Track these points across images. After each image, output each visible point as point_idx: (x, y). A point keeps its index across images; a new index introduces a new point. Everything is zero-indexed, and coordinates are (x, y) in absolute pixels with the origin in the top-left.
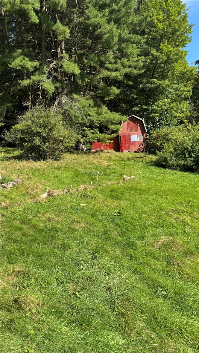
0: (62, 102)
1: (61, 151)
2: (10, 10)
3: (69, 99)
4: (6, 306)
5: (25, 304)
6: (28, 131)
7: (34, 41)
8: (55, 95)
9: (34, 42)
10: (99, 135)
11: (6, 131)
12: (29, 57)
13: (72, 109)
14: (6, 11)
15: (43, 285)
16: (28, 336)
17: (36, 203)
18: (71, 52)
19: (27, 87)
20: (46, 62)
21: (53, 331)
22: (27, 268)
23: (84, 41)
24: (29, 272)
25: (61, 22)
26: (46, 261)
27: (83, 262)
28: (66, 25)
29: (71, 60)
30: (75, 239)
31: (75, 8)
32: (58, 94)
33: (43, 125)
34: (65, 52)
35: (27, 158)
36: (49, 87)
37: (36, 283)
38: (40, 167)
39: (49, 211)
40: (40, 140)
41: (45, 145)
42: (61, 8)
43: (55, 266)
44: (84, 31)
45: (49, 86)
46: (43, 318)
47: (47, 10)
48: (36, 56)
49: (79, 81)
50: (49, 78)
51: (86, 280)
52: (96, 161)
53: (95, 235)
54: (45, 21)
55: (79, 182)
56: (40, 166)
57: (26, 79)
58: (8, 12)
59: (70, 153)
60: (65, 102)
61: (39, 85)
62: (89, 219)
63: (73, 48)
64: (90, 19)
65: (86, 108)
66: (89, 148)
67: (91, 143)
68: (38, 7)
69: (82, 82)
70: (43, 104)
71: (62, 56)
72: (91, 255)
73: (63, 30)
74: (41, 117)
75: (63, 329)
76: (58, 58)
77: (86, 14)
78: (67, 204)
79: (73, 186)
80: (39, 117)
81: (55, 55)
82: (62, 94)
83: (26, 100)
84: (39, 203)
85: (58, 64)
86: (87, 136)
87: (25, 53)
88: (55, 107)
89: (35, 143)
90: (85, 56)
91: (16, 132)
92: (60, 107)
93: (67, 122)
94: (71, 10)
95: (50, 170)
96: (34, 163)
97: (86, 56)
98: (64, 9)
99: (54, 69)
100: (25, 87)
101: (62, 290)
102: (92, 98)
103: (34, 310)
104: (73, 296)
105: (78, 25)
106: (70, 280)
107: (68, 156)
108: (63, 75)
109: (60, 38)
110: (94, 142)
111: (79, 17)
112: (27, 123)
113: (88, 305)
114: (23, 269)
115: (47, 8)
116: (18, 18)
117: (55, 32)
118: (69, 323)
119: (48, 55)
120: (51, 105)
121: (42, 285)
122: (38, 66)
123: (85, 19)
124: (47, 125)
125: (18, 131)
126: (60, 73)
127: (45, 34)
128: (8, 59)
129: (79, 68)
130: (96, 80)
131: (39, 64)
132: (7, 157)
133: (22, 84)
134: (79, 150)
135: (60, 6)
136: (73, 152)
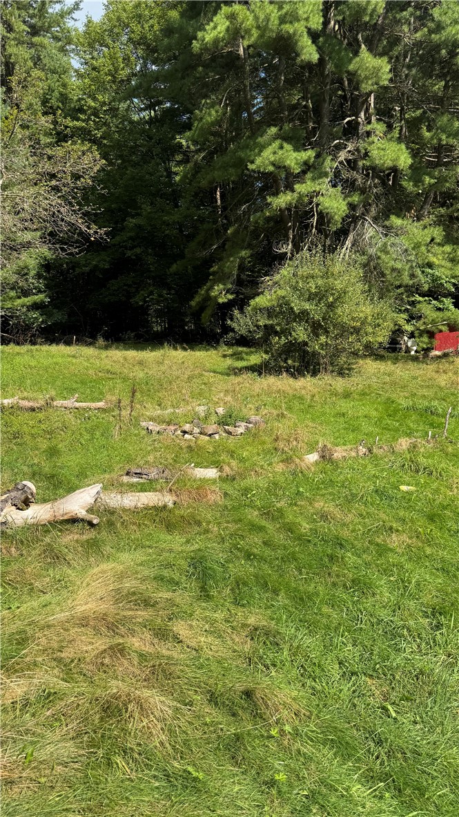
0: (364, 237)
1: (355, 354)
2: (256, 43)
3: (381, 229)
4: (227, 703)
5: (267, 707)
6: (283, 311)
7: (304, 103)
8: (347, 224)
9: (305, 106)
10: (453, 314)
11: (236, 312)
12: (293, 142)
13: (387, 253)
14: (249, 47)
15: (309, 669)
16: (272, 783)
17: (294, 474)
18: (392, 116)
19: (284, 210)
20: (329, 148)
21: (331, 787)
22: (273, 622)
23: (424, 85)
24: (278, 632)
25: (370, 50)
26: (316, 614)
27: (405, 632)
28: (381, 55)
29: (389, 136)
30: (386, 572)
31: (406, 10)
32: (355, 219)
33: (316, 294)
34: (377, 119)
35: (277, 371)
36: (335, 206)
37: (292, 661)
38: (303, 392)
39: (323, 495)
40: (306, 330)
41: (317, 341)
42: (371, 15)
43: (336, 629)
44: (425, 62)
45: (335, 203)
46: (308, 749)
47: (337, 27)
48: (308, 138)
49: (409, 186)
50: (334, 186)
51: (415, 678)
52: (442, 380)
53: (438, 570)
54: (333, 55)
55: (397, 430)
56: (304, 388)
57: (284, 193)
58: (252, 49)
59: (376, 359)
60: (371, 237)
61: (311, 202)
62: (422, 525)
63: (397, 108)
64: (443, 28)
65: (423, 248)
66: (425, 346)
67: (431, 335)
68: (318, 23)
69: (415, 185)
70: (320, 246)
71: (368, 129)
72: (427, 617)
73: (375, 68)
74: (313, 277)
75: (354, 789)
76: (358, 136)
77: (433, 20)
78: (366, 482)
79: (380, 440)
80: (307, 278)
81: (351, 131)
82: (365, 219)
83: (280, 241)
84: (300, 474)
85: (358, 150)
86: (421, 317)
87: (284, 133)
88: (345, 251)
89: (296, 336)
90: (424, 123)
91: (256, 313)
92: (358, 251)
93: (372, 285)
94: (395, 17)
95: (326, 398)
96: (291, 381)
97: (429, 121)
98: (379, 17)
99: (348, 161)
100: (280, 210)
101: (354, 692)
102: (438, 223)
103: (287, 725)
104: (380, 712)
105: (412, 48)
106: (374, 670)
107: (370, 366)
108: (369, 173)
109: (367, 87)
110: (441, 331)
111: (416, 30)
112: (281, 293)
113: (418, 744)
114: (265, 624)
115: (339, 22)
116: (273, 58)
117: (354, 74)
118: (370, 778)
119: (336, 132)
120: (337, 246)
121: (305, 670)
122: (313, 159)
123: (431, 32)
124: (324, 295)
125: (260, 309)
126: (361, 172)
127: (331, 85)
128: (248, 151)
129: (410, 153)
130: (454, 178)
131: (314, 155)
132: (237, 368)
133: (274, 205)
134: (399, 352)
135: (369, 11)
136: (383, 356)
